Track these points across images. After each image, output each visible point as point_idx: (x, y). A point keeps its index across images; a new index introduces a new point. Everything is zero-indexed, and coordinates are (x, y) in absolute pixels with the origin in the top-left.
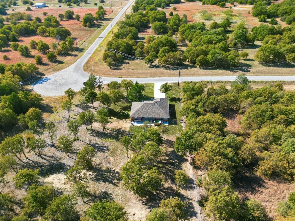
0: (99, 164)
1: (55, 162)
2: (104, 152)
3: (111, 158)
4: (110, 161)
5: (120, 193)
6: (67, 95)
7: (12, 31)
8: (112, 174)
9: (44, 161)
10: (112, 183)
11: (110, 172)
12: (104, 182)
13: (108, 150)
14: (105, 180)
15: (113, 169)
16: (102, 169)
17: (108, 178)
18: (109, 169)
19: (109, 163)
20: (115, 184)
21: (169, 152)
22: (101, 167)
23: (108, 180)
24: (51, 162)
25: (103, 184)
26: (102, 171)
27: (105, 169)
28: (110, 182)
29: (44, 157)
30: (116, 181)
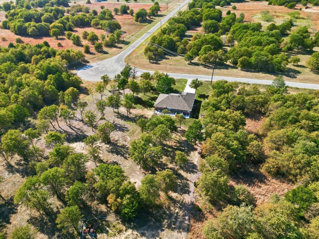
0: (117, 141)
1: (80, 133)
2: (124, 132)
3: (128, 137)
4: (127, 140)
5: (128, 165)
6: (102, 80)
7: (69, 22)
8: (125, 150)
9: (73, 131)
10: (124, 157)
11: (124, 148)
12: (117, 154)
13: (128, 131)
14: (118, 153)
15: (128, 146)
16: (118, 144)
17: (121, 152)
18: (124, 145)
19: (126, 141)
20: (126, 158)
21: (182, 140)
22: (118, 143)
23: (120, 154)
24: (78, 133)
25: (116, 156)
26: (118, 146)
27: (121, 145)
28: (122, 155)
29: (73, 128)
30: (127, 156)
